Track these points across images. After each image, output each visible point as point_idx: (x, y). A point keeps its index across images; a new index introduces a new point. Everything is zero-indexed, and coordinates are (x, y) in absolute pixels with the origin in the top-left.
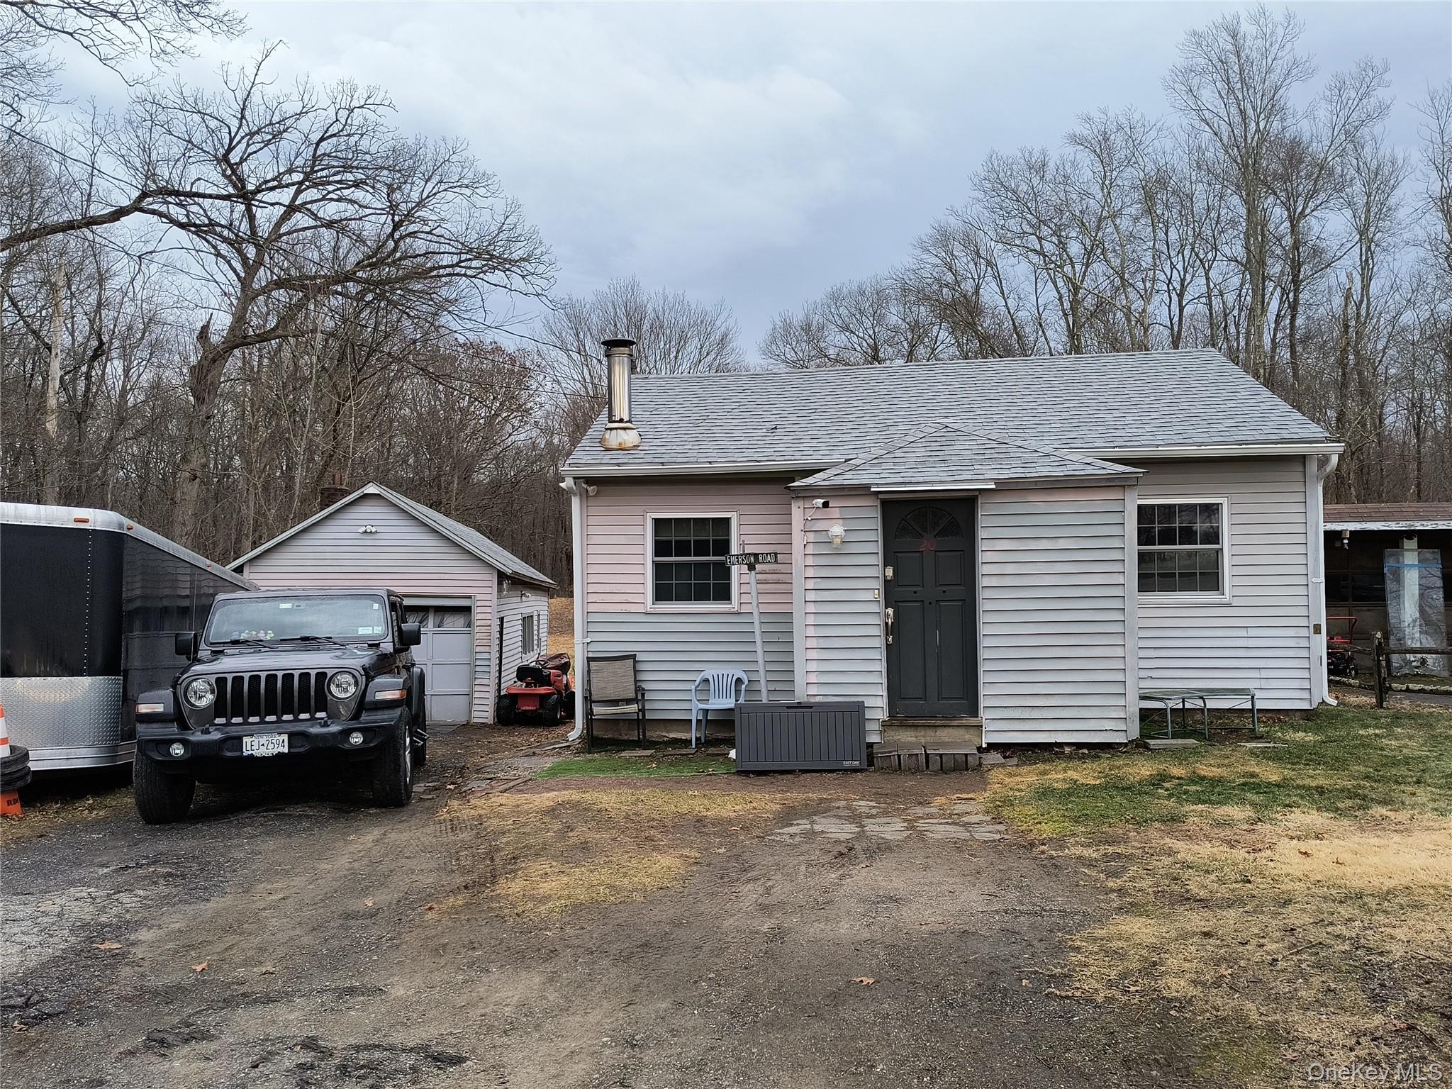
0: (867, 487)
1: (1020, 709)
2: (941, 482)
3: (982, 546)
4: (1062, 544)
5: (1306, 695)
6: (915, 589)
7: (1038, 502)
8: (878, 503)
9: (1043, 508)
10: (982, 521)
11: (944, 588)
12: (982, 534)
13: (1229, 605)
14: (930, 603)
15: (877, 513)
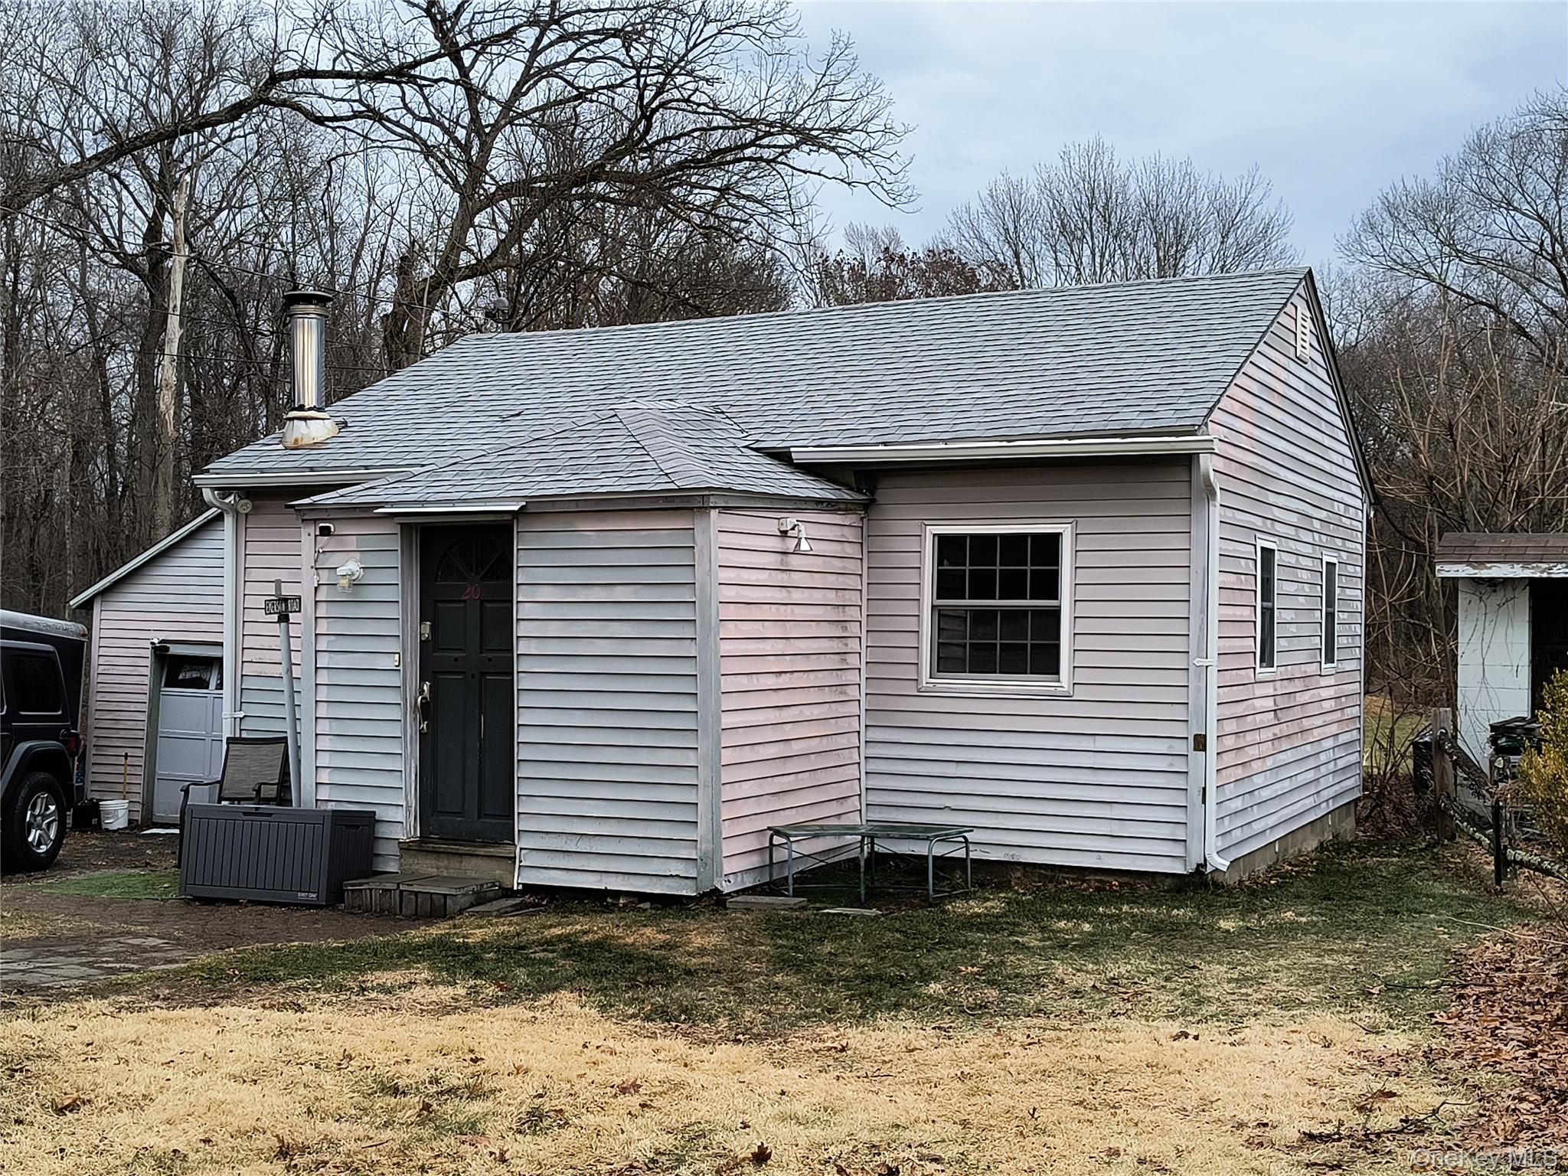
0: (370, 507)
1: (564, 836)
2: (465, 501)
3: (520, 595)
4: (620, 594)
5: (1178, 850)
6: (456, 655)
7: (590, 532)
8: (397, 529)
9: (595, 541)
10: (520, 559)
11: (490, 655)
12: (519, 577)
13: (1067, 698)
14: (473, 676)
15: (396, 544)
